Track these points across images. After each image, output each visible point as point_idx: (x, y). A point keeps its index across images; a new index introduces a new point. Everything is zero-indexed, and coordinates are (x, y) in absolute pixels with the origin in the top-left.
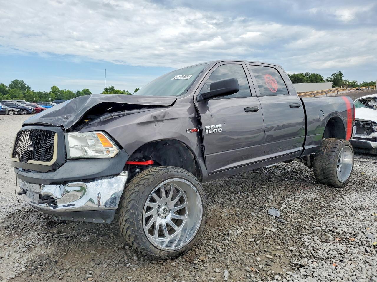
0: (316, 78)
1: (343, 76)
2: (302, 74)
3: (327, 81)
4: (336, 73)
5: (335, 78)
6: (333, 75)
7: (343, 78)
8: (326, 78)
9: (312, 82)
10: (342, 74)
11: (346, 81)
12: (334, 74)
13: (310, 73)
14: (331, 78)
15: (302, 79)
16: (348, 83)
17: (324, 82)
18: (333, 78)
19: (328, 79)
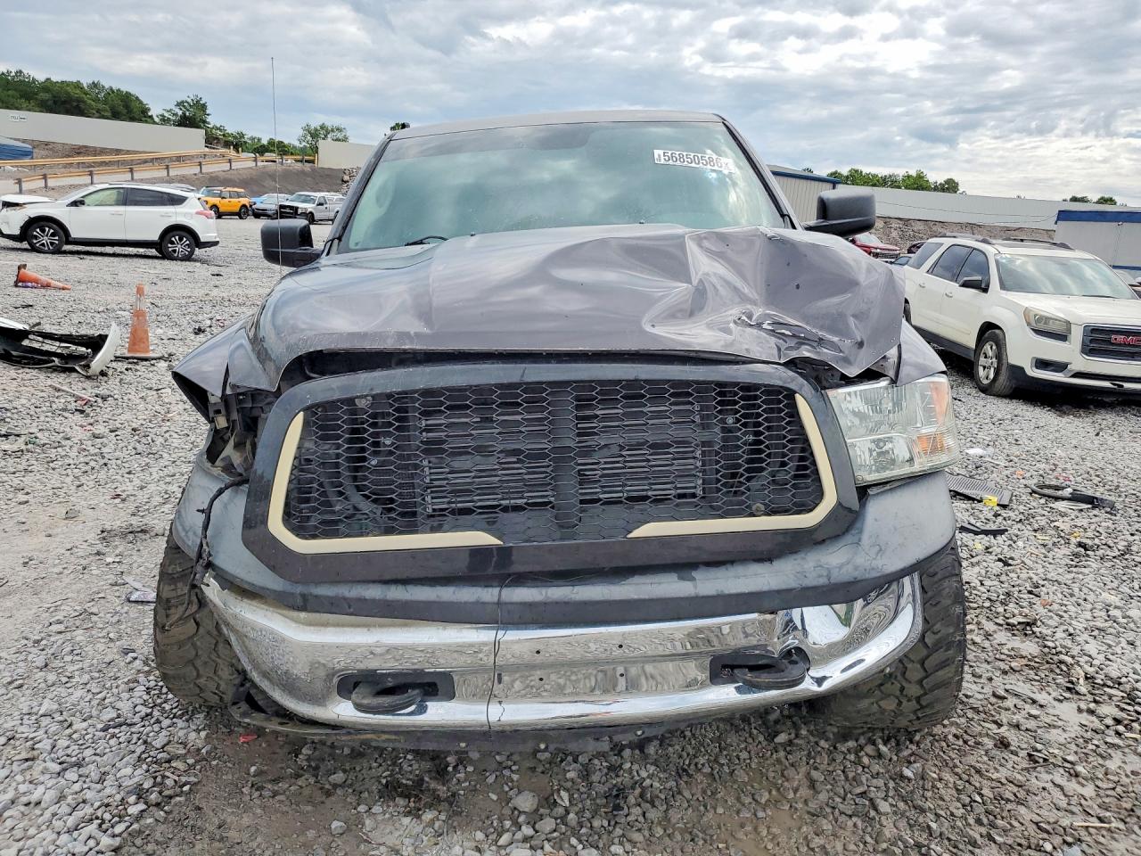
0: (125, 108)
1: (208, 112)
2: (78, 85)
3: (164, 121)
4: (189, 100)
5: (187, 114)
6: (180, 104)
7: (209, 119)
8: (161, 112)
9: (116, 116)
10: (204, 107)
11: (217, 129)
12: (183, 102)
13: (107, 87)
14: (174, 114)
15: (79, 100)
16: (224, 135)
17: (154, 123)
18: (180, 113)
19: (166, 114)
